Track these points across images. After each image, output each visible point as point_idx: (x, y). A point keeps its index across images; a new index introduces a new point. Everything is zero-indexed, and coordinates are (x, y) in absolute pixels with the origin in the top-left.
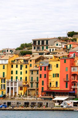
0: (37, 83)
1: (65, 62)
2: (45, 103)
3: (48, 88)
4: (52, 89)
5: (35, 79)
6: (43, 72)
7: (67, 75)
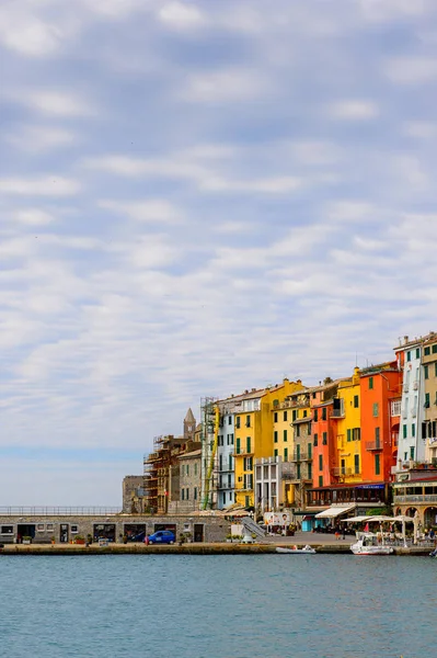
0: (310, 464)
1: (371, 386)
2: (187, 526)
3: (335, 478)
4: (348, 481)
5: (304, 450)
6: (320, 426)
7: (378, 429)
